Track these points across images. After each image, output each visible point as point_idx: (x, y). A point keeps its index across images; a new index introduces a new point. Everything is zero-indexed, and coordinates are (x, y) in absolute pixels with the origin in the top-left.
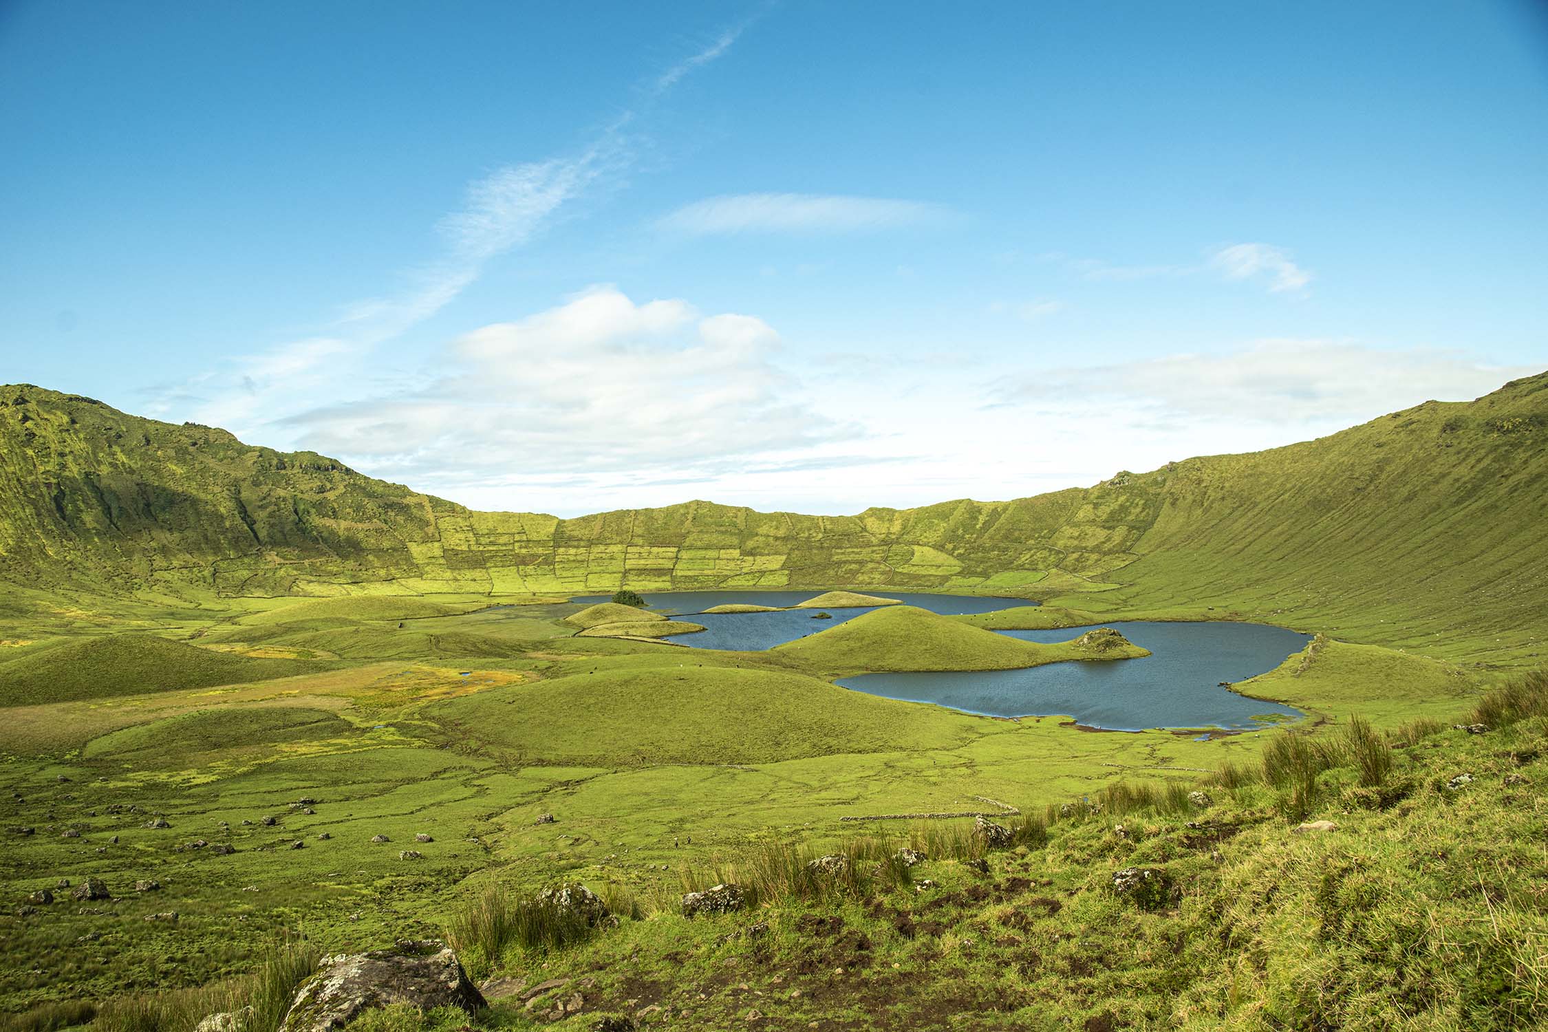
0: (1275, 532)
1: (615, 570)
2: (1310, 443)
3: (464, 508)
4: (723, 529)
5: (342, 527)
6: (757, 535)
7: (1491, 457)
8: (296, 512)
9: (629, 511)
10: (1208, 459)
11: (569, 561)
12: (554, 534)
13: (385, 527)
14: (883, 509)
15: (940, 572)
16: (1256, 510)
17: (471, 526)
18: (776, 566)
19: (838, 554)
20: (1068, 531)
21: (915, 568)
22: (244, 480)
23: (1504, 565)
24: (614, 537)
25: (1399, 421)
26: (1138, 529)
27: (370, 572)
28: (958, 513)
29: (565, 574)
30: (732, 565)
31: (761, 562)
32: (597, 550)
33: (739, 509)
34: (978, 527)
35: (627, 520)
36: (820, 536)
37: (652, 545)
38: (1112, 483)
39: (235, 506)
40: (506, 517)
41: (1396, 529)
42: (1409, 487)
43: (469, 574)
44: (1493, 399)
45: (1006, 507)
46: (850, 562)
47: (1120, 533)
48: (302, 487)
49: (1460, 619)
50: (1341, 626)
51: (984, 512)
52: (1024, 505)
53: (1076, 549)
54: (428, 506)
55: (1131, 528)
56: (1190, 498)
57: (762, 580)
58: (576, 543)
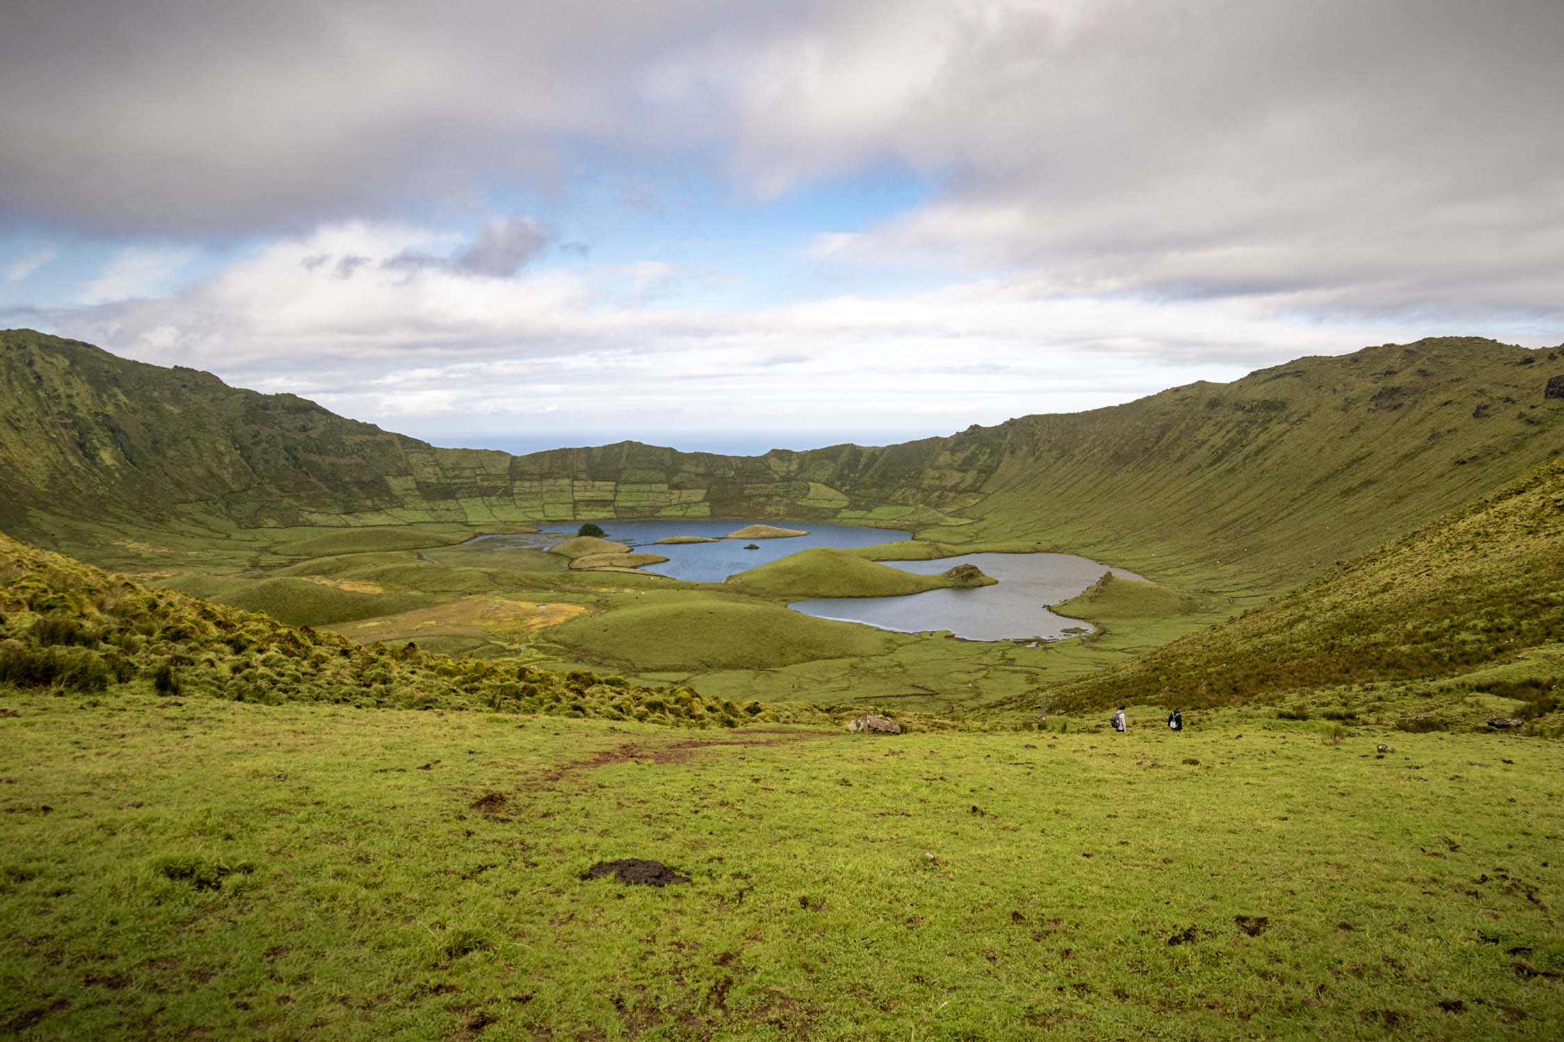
0: (1086, 480)
1: (565, 501)
2: (1115, 407)
3: (429, 445)
4: (652, 465)
5: (327, 462)
6: (681, 471)
7: (1236, 430)
8: (285, 448)
9: (572, 449)
10: (1039, 417)
11: (525, 493)
12: (509, 469)
13: (364, 463)
14: (783, 451)
15: (833, 505)
16: (1074, 461)
17: (436, 461)
18: (700, 498)
19: (748, 488)
20: (931, 473)
21: (812, 502)
22: (236, 419)
23: (1235, 515)
24: (561, 471)
25: (1177, 396)
26: (985, 472)
27: (359, 503)
28: (844, 457)
29: (524, 504)
30: (662, 497)
31: (686, 495)
32: (548, 483)
33: (664, 449)
34: (860, 467)
35: (571, 457)
36: (733, 473)
37: (595, 480)
38: (965, 433)
40: (467, 453)
41: (1170, 483)
42: (1180, 450)
43: (443, 505)
45: (883, 450)
46: (760, 496)
47: (971, 476)
48: (287, 426)
49: (1201, 555)
51: (865, 455)
53: (937, 489)
54: (398, 443)
55: (980, 471)
56: (1025, 448)
57: (689, 510)
58: (528, 477)
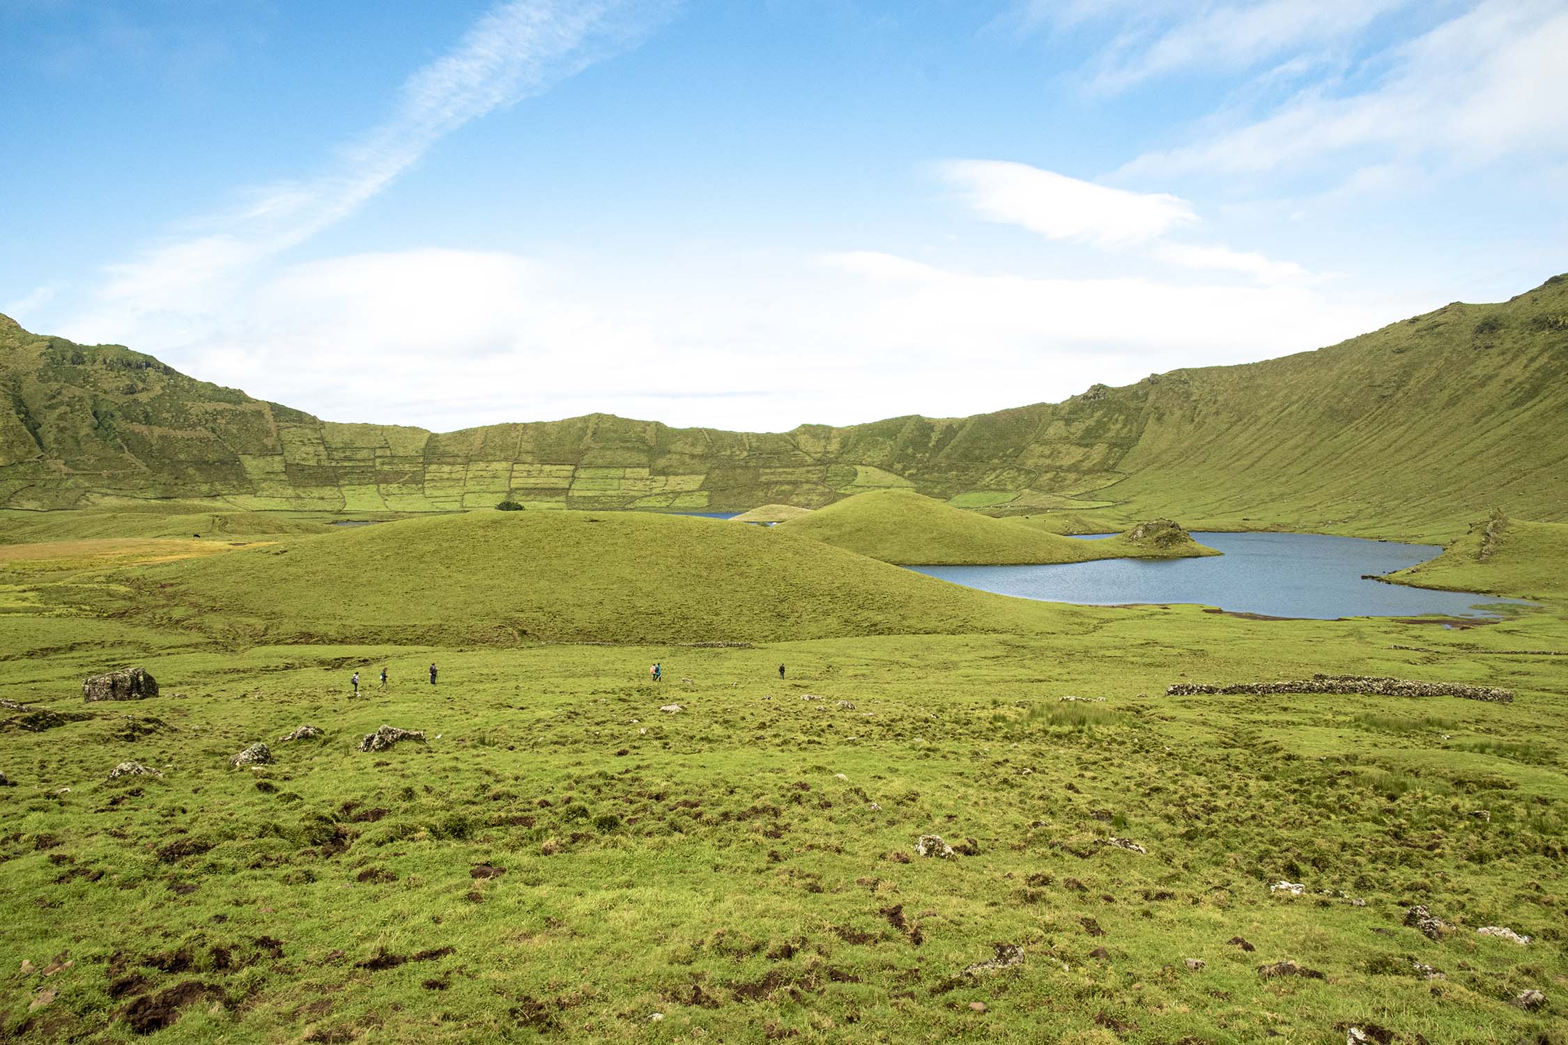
0: (1287, 446)
1: (498, 489)
3: (315, 418)
4: (629, 444)
5: (156, 434)
6: (669, 452)
7: (1546, 355)
8: (95, 414)
9: (516, 425)
10: (1196, 371)
11: (442, 479)
12: (424, 450)
13: (212, 436)
14: (818, 426)
16: (1260, 424)
17: (322, 438)
18: (695, 486)
19: (766, 474)
20: (1037, 449)
22: (27, 374)
24: (498, 453)
26: (1120, 446)
27: (189, 487)
28: (906, 432)
29: (436, 493)
30: (640, 485)
31: (674, 482)
32: (477, 467)
33: (648, 424)
34: (930, 445)
35: (513, 435)
36: (745, 454)
37: (543, 462)
38: (1085, 397)
39: (11, 404)
40: (366, 429)
41: (1445, 435)
42: (1447, 392)
43: (316, 493)
44: (1534, 296)
45: (963, 423)
46: (782, 483)
47: (1098, 452)
48: (105, 387)
50: (1425, 533)
51: (937, 429)
52: (984, 422)
53: (1049, 469)
54: (268, 415)
55: (1112, 445)
56: (1178, 413)
57: (677, 501)
58: (451, 460)
